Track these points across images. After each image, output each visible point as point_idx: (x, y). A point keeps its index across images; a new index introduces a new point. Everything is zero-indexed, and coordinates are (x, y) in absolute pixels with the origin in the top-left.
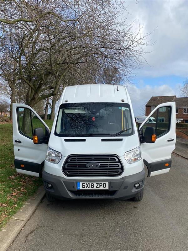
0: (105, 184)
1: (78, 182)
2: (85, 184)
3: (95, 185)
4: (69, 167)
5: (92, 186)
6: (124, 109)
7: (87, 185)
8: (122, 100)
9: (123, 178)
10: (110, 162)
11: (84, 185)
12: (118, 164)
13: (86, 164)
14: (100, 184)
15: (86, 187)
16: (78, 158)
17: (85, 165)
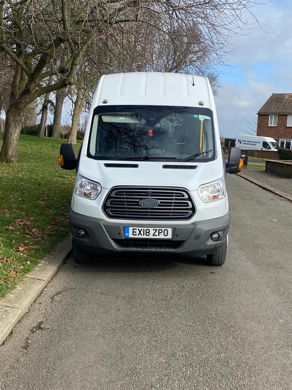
0: (167, 230)
1: (126, 227)
2: (136, 229)
3: (152, 231)
4: (113, 204)
5: (146, 232)
6: (202, 118)
7: (140, 232)
8: (200, 102)
9: (194, 224)
10: (175, 199)
11: (134, 231)
12: (187, 203)
13: (139, 200)
14: (159, 230)
15: (137, 235)
16: (126, 192)
17: (137, 202)
